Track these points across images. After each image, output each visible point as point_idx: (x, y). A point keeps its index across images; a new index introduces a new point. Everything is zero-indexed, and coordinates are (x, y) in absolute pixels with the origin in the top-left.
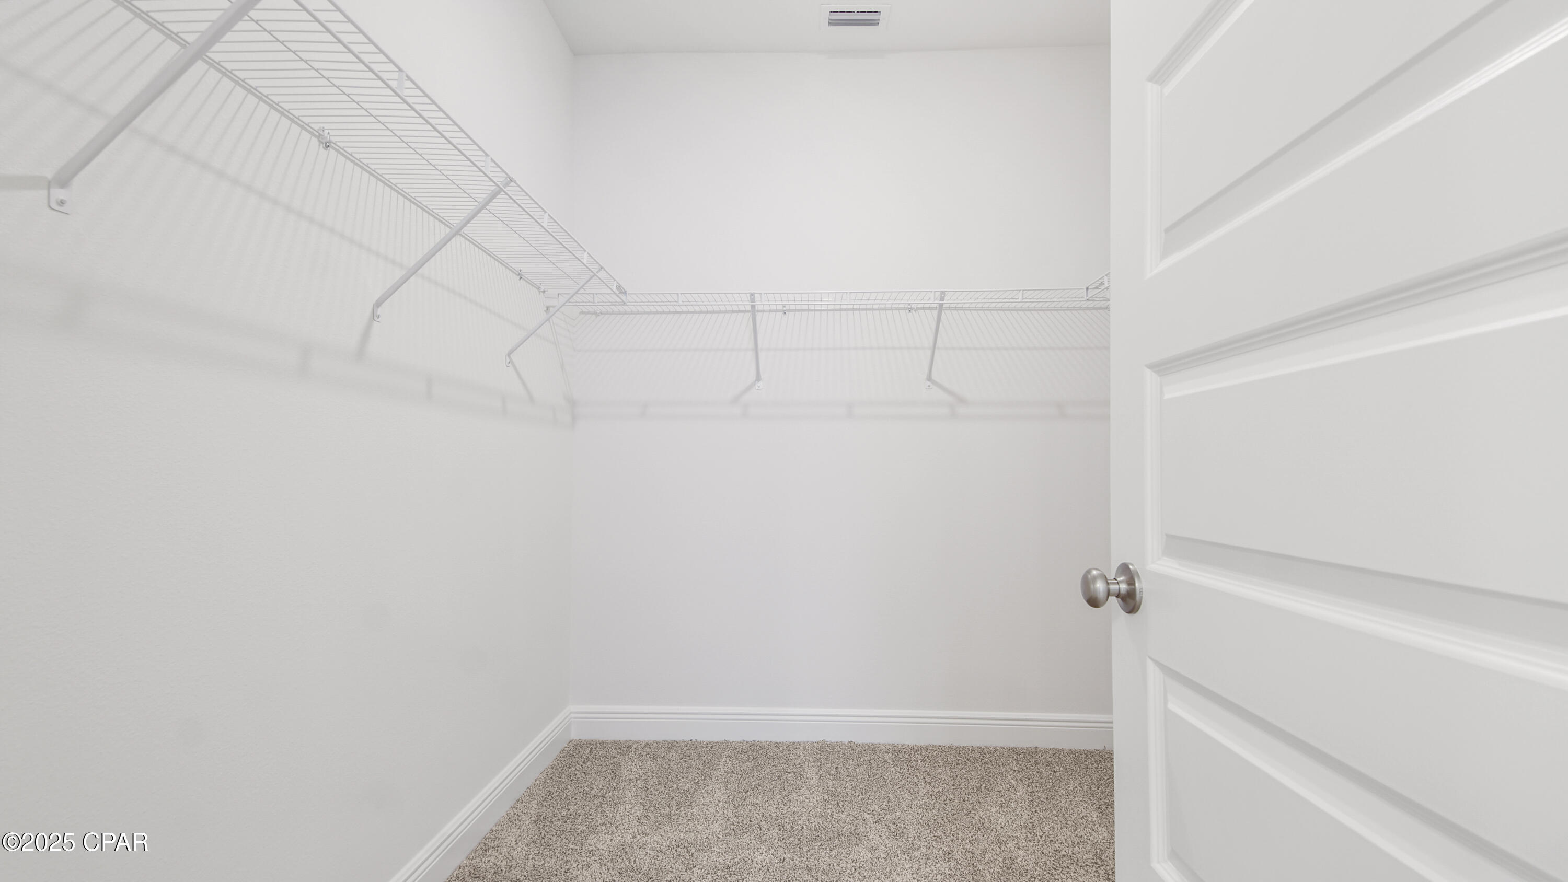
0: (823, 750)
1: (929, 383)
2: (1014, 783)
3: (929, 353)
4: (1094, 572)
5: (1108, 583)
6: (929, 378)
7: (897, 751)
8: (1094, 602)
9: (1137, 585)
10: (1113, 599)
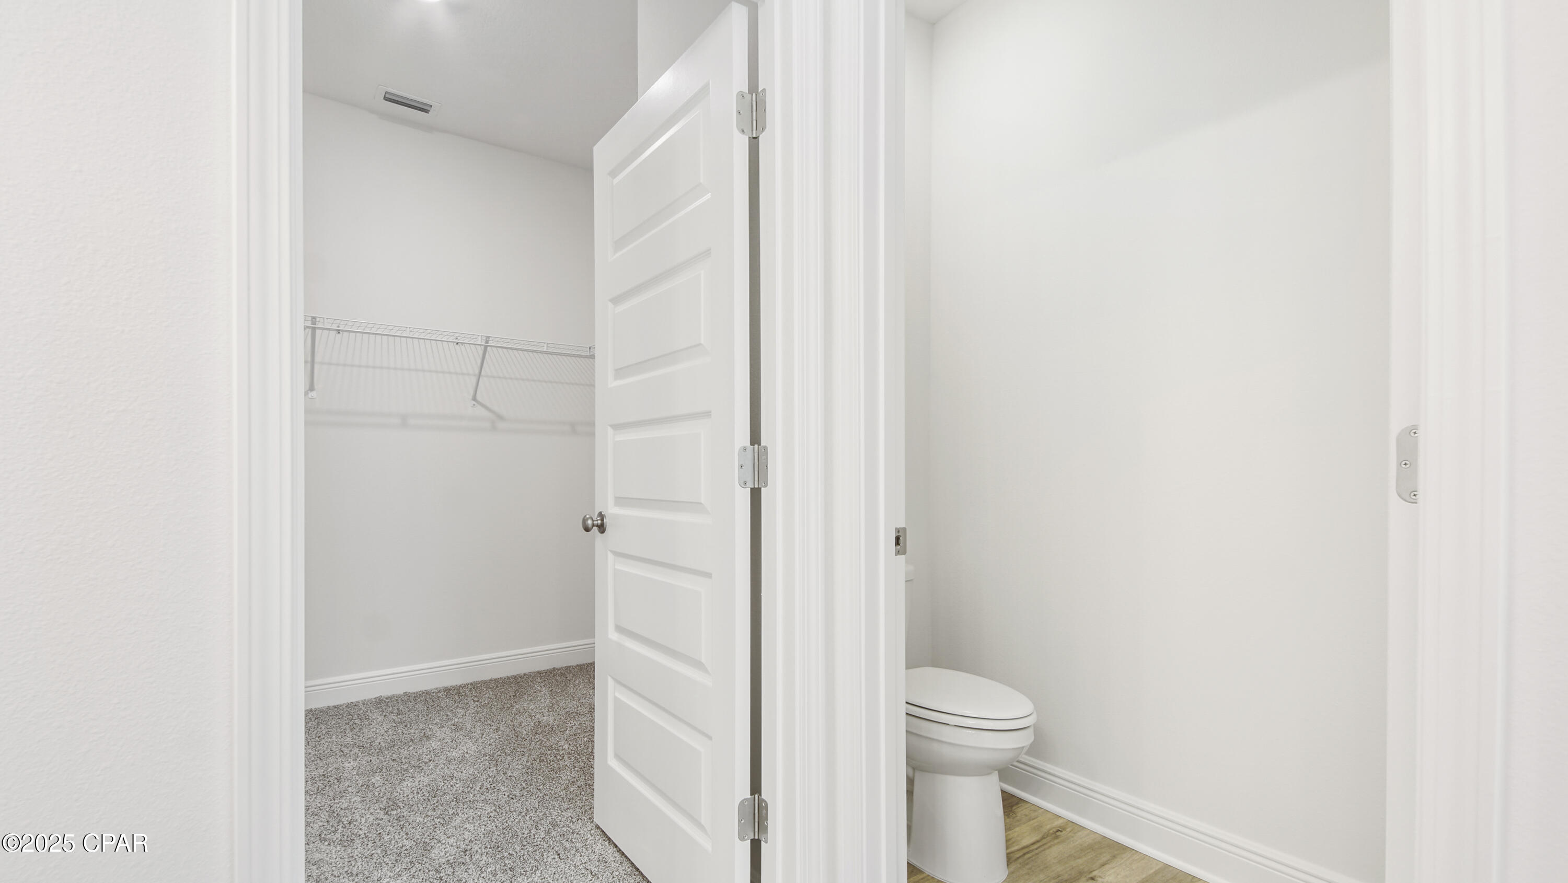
0: (380, 703)
1: (474, 403)
2: (539, 688)
3: (474, 380)
4: (588, 516)
5: (593, 521)
6: (474, 399)
7: (447, 690)
8: (587, 529)
9: (605, 521)
10: (595, 528)
